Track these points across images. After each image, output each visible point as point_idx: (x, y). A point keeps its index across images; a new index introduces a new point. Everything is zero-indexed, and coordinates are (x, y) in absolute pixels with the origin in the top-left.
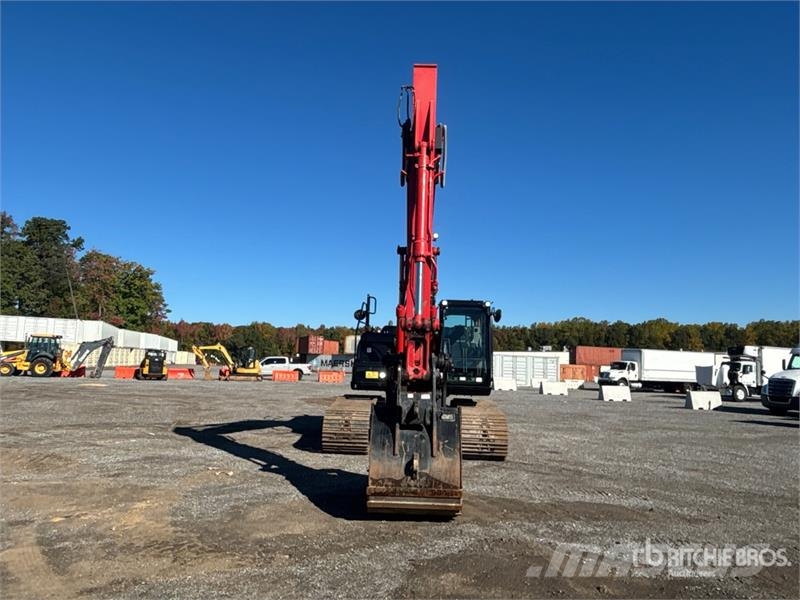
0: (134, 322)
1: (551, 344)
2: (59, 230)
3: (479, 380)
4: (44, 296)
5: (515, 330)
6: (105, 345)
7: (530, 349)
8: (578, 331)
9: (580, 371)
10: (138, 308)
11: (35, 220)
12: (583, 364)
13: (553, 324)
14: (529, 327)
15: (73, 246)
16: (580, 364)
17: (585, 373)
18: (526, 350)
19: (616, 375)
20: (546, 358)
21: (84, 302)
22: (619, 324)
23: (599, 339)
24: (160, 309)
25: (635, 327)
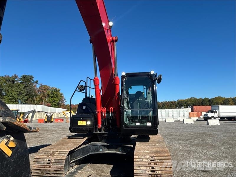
0: (55, 105)
1: (184, 106)
2: (31, 78)
3: (149, 124)
4: (26, 98)
5: (172, 102)
6: (33, 112)
7: (177, 108)
8: (192, 101)
9: (195, 114)
10: (56, 100)
11: (23, 76)
12: (196, 112)
13: (184, 100)
14: (176, 101)
15: (35, 83)
16: (195, 112)
17: (197, 115)
18: (176, 108)
19: (210, 115)
20: (184, 110)
21: (39, 99)
22: (206, 99)
23: (200, 104)
24: (63, 101)
25: (211, 99)
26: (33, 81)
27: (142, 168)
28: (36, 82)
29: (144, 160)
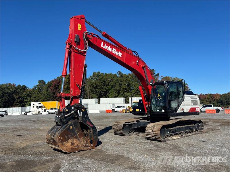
2: (153, 72)
26: (155, 74)
27: (148, 130)
28: (158, 75)
29: (150, 127)
